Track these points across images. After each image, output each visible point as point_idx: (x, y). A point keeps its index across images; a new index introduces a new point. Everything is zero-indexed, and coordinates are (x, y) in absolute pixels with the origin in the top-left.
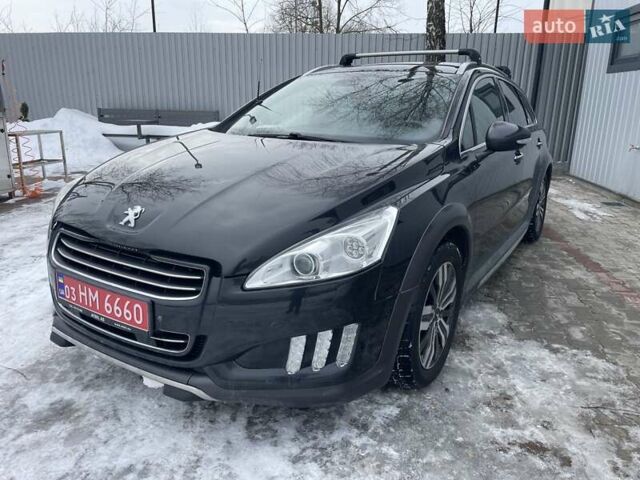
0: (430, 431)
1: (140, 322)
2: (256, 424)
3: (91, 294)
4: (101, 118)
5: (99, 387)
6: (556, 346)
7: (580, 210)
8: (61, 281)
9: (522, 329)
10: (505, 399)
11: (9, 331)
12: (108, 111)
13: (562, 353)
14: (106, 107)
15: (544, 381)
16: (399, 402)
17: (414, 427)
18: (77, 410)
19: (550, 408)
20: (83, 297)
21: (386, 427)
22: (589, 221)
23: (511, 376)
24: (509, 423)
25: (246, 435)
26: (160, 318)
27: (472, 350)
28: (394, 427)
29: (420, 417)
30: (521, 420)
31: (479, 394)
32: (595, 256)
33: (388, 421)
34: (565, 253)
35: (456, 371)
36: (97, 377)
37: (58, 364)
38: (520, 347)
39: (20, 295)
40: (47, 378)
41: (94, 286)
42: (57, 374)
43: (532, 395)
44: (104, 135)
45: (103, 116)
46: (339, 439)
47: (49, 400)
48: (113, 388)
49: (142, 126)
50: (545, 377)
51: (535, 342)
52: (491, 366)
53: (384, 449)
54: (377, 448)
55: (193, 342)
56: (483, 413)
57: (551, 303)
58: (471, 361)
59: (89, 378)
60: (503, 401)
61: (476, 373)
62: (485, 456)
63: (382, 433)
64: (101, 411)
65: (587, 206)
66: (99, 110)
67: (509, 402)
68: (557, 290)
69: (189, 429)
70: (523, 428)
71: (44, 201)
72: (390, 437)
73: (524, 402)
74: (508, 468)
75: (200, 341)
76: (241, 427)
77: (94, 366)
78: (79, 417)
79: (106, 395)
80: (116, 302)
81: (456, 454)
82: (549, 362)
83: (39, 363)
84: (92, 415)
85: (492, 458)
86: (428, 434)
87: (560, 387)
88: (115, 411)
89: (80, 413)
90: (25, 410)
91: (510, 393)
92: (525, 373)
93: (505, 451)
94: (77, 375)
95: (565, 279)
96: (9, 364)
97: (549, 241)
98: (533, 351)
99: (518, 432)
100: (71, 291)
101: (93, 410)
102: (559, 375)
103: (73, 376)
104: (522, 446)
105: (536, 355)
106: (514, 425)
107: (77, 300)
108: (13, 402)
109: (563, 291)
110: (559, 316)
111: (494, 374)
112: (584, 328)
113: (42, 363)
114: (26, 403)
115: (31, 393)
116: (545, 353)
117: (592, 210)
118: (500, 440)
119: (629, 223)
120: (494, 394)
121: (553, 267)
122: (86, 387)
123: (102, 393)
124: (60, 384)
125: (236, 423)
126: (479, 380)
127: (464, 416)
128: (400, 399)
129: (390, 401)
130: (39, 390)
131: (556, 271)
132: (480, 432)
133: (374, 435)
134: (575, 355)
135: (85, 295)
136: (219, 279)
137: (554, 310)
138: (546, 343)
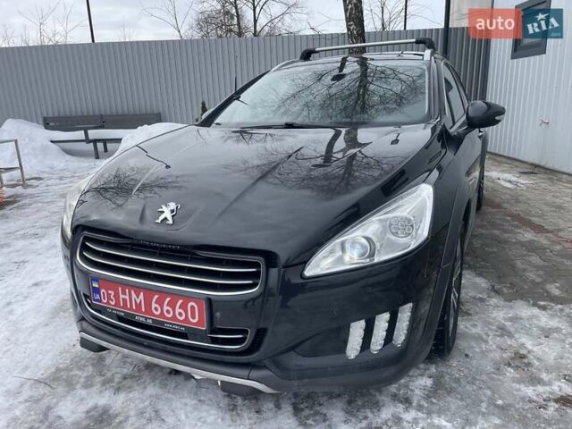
0: (469, 398)
1: (195, 321)
2: (302, 410)
3: (134, 295)
4: (47, 126)
5: (130, 389)
6: (542, 303)
7: (505, 180)
8: (95, 285)
9: (505, 290)
10: (521, 358)
11: (17, 340)
12: (54, 119)
13: (551, 309)
14: (51, 115)
15: (546, 337)
16: (428, 372)
17: (453, 395)
18: (117, 415)
19: (563, 361)
20: (124, 300)
21: (427, 398)
22: (516, 189)
23: (517, 336)
24: (535, 381)
25: (297, 423)
26: (218, 314)
27: (470, 314)
28: (435, 398)
29: (454, 385)
30: (544, 376)
31: (497, 355)
32: (535, 220)
33: (426, 393)
34: (509, 218)
35: (466, 336)
36: (125, 378)
37: (80, 369)
38: (512, 307)
39: (17, 302)
40: (72, 384)
41: (138, 288)
42: (82, 380)
43: (543, 351)
44: (52, 142)
45: (48, 124)
46: (389, 416)
47: (83, 408)
48: (145, 388)
49: (89, 132)
50: (547, 333)
51: (521, 302)
52: (494, 328)
53: (436, 421)
54: (429, 421)
55: (253, 335)
56: (508, 374)
57: (519, 264)
58: (474, 326)
59: (117, 380)
60: (520, 359)
61: (484, 337)
62: (530, 415)
63: (426, 405)
64: (141, 413)
65: (508, 176)
66: (45, 119)
67: (526, 361)
68: (519, 252)
69: (239, 422)
70: (549, 384)
71: (8, 208)
72: (435, 408)
73: (539, 359)
74: (554, 424)
75: (260, 334)
76: (290, 414)
77: (117, 367)
78: (121, 422)
79: (141, 396)
80: (166, 303)
81: (503, 417)
82: (545, 319)
83: (58, 370)
84: (134, 419)
85: (538, 417)
86: (468, 401)
87: (563, 341)
88: (156, 412)
89: (121, 418)
90: (61, 421)
91: (523, 352)
92: (528, 333)
93: (545, 408)
94: (102, 378)
95: (520, 242)
96: (27, 374)
97: (490, 210)
98: (524, 310)
99: (548, 388)
100: (109, 295)
101: (132, 413)
102: (557, 330)
103: (98, 379)
104: (556, 401)
105: (529, 313)
106: (540, 382)
107: (117, 303)
108: (46, 415)
109: (525, 253)
110: (532, 276)
111: (501, 336)
112: (558, 285)
113: (62, 370)
114: (60, 413)
115: (61, 404)
116: (536, 311)
117: (514, 179)
118: (535, 398)
119: (550, 188)
120: (509, 354)
121: (506, 231)
122: (118, 390)
123: (135, 394)
124: (89, 390)
125: (282, 411)
126: (491, 343)
127: (493, 379)
128: (428, 369)
129: (419, 372)
130: (69, 398)
131: (509, 235)
132: (515, 393)
133: (420, 408)
134: (562, 310)
135: (127, 297)
136: (276, 269)
137: (524, 270)
138: (532, 302)
